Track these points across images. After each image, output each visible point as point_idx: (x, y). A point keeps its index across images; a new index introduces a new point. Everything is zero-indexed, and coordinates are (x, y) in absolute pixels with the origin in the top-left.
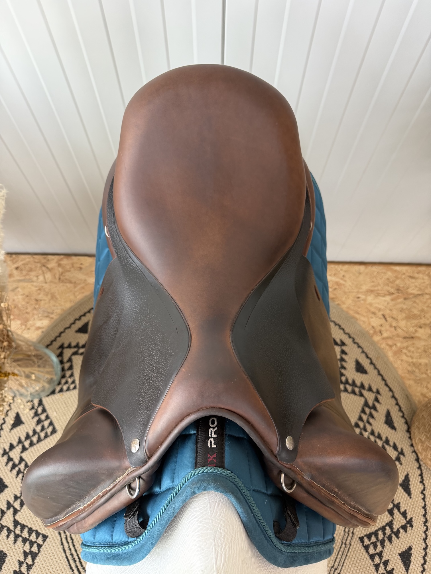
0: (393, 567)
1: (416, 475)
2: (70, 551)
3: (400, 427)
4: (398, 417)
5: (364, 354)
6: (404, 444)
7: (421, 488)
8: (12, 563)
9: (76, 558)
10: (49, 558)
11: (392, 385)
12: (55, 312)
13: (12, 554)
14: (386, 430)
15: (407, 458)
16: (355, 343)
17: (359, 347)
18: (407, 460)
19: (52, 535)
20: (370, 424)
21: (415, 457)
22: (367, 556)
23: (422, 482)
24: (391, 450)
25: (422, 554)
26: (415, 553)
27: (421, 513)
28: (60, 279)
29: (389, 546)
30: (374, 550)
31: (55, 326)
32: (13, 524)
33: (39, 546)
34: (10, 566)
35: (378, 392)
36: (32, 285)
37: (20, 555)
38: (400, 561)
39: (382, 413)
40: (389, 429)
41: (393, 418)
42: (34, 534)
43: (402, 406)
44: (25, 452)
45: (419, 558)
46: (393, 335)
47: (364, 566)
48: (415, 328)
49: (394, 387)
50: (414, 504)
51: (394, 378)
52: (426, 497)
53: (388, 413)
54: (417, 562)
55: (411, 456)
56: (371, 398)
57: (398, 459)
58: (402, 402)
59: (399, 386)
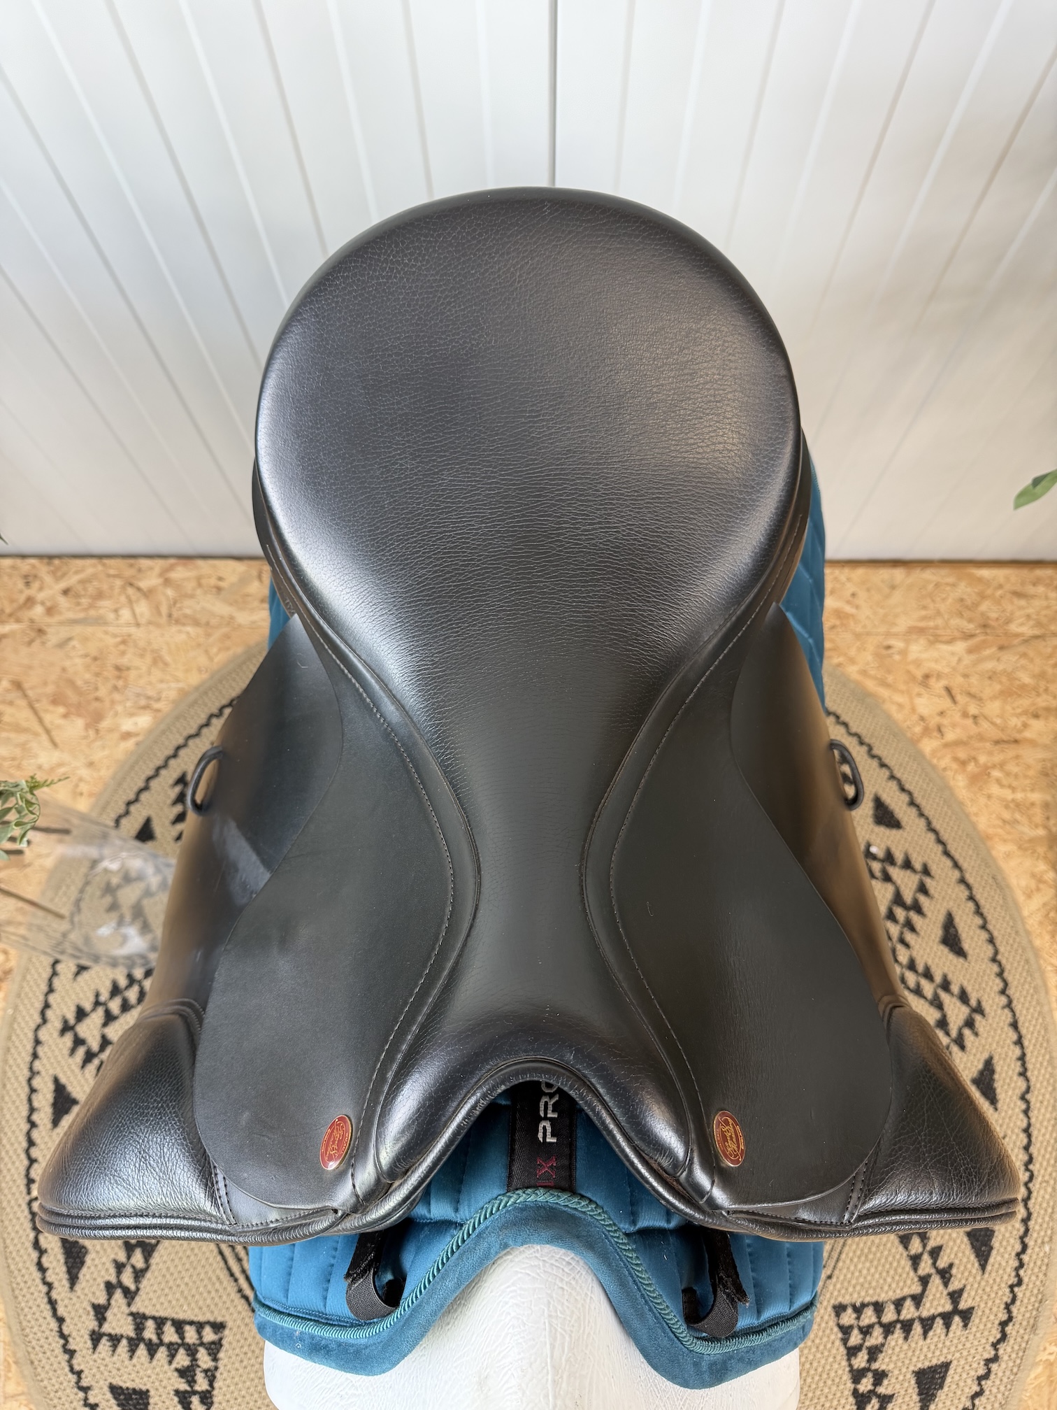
0: (950, 1262)
1: (1011, 1058)
3: (977, 951)
4: (973, 927)
5: (895, 782)
6: (984, 989)
7: (1020, 1088)
8: (100, 1266)
11: (960, 853)
12: (163, 696)
13: (97, 1248)
14: (944, 959)
15: (990, 1021)
16: (873, 757)
17: (883, 765)
18: (991, 1025)
20: (907, 945)
21: (1010, 1019)
23: (1023, 1074)
24: (955, 1003)
25: (1018, 1230)
26: (1003, 1229)
27: (1018, 1143)
28: (170, 616)
31: (163, 732)
34: (95, 1274)
35: (926, 871)
36: (106, 633)
37: (117, 1250)
38: (969, 1247)
39: (934, 919)
40: (951, 956)
41: (960, 930)
43: (982, 902)
44: (113, 1023)
45: (1012, 1241)
46: (970, 737)
47: (886, 1258)
48: (1024, 718)
49: (964, 858)
50: (1003, 1122)
51: (964, 838)
52: (1032, 1107)
53: (948, 919)
54: (1005, 1248)
55: (1000, 1016)
56: (910, 885)
57: (970, 1023)
58: (982, 894)
59: (978, 854)
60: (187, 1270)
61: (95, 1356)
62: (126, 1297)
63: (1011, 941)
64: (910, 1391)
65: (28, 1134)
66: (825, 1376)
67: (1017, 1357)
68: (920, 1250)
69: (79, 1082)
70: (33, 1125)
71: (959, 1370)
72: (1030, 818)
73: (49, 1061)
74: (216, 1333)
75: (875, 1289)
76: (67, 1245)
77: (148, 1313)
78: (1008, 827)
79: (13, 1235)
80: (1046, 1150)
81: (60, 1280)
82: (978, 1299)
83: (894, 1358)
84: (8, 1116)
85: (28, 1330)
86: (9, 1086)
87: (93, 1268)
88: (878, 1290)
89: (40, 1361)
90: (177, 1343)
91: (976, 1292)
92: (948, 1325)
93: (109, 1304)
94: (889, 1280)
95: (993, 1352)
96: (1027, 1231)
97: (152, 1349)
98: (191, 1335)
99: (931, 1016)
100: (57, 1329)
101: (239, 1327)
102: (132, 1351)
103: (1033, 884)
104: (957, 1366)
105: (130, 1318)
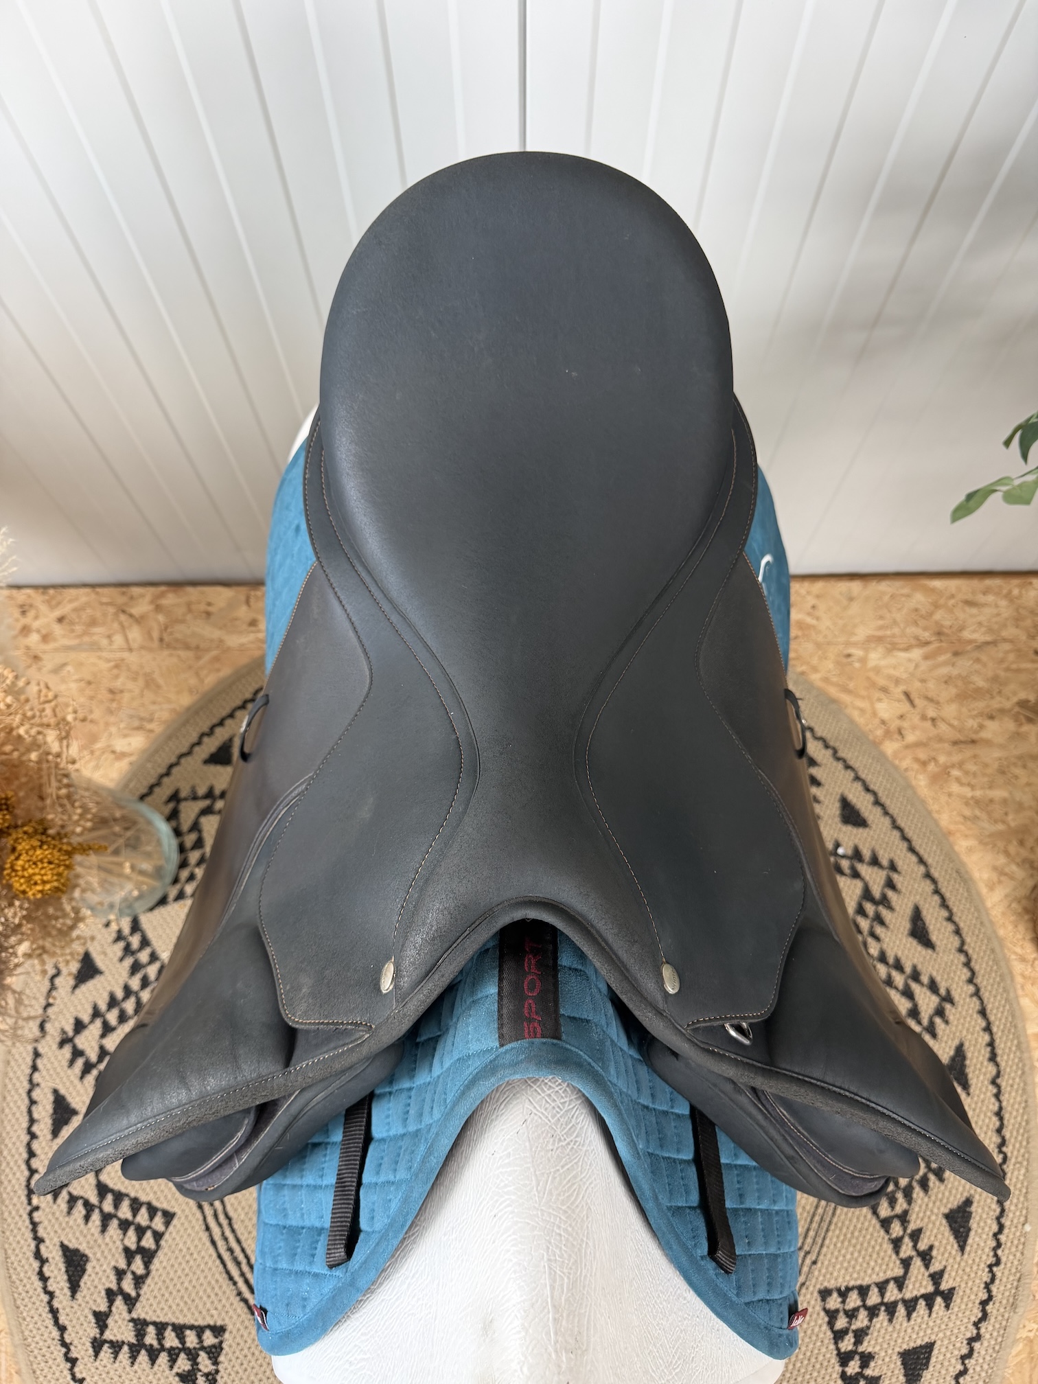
0: (930, 1243)
1: (981, 1044)
2: (225, 1243)
3: (945, 942)
4: (940, 919)
5: (860, 783)
6: (953, 979)
7: (991, 1072)
8: (101, 1273)
9: (241, 1257)
10: (180, 1259)
11: (925, 849)
12: (156, 716)
13: (99, 1255)
14: (913, 951)
15: (960, 1009)
16: (838, 759)
17: (848, 767)
18: (960, 1013)
19: (183, 1211)
20: (877, 938)
21: (978, 1007)
22: (874, 1221)
23: (993, 1058)
24: (925, 993)
25: (995, 1211)
26: (980, 1210)
27: (991, 1126)
28: (161, 640)
29: (922, 1199)
30: (889, 1210)
31: (156, 751)
32: (96, 1192)
33: (158, 1236)
34: (96, 1282)
35: (893, 867)
36: (100, 658)
37: (117, 1255)
38: (948, 1229)
39: (902, 912)
40: (920, 948)
41: (927, 922)
42: (144, 1211)
43: (947, 895)
44: (111, 1033)
45: (989, 1221)
46: (930, 739)
47: (869, 1243)
48: (979, 720)
49: (929, 853)
50: (976, 1106)
51: (928, 834)
52: (1003, 1091)
53: (915, 912)
54: (983, 1229)
55: (969, 1004)
56: (878, 881)
57: (940, 1012)
58: (947, 887)
59: (941, 850)
60: (187, 1275)
61: (97, 1363)
62: (126, 1303)
63: (977, 932)
64: (896, 1372)
65: (29, 1145)
66: (813, 1360)
67: (998, 1336)
68: (901, 1233)
69: (78, 1092)
70: (33, 1136)
71: (943, 1350)
72: (989, 814)
73: (48, 1073)
74: (216, 1337)
75: (859, 1273)
76: (68, 1254)
77: (148, 1319)
78: (969, 823)
79: (14, 1245)
80: (1018, 1131)
81: (62, 1289)
82: (958, 1279)
83: (880, 1340)
84: (9, 1128)
85: (30, 1340)
86: (9, 1098)
87: (93, 1275)
88: (862, 1274)
89: (42, 1370)
90: (178, 1348)
91: (957, 1272)
92: (930, 1306)
93: (110, 1311)
94: (872, 1263)
95: (975, 1332)
96: (1003, 1211)
97: (153, 1356)
98: (191, 1339)
99: (903, 1005)
100: (59, 1338)
101: (239, 1330)
102: (133, 1358)
103: (995, 877)
104: (941, 1345)
105: (131, 1324)
